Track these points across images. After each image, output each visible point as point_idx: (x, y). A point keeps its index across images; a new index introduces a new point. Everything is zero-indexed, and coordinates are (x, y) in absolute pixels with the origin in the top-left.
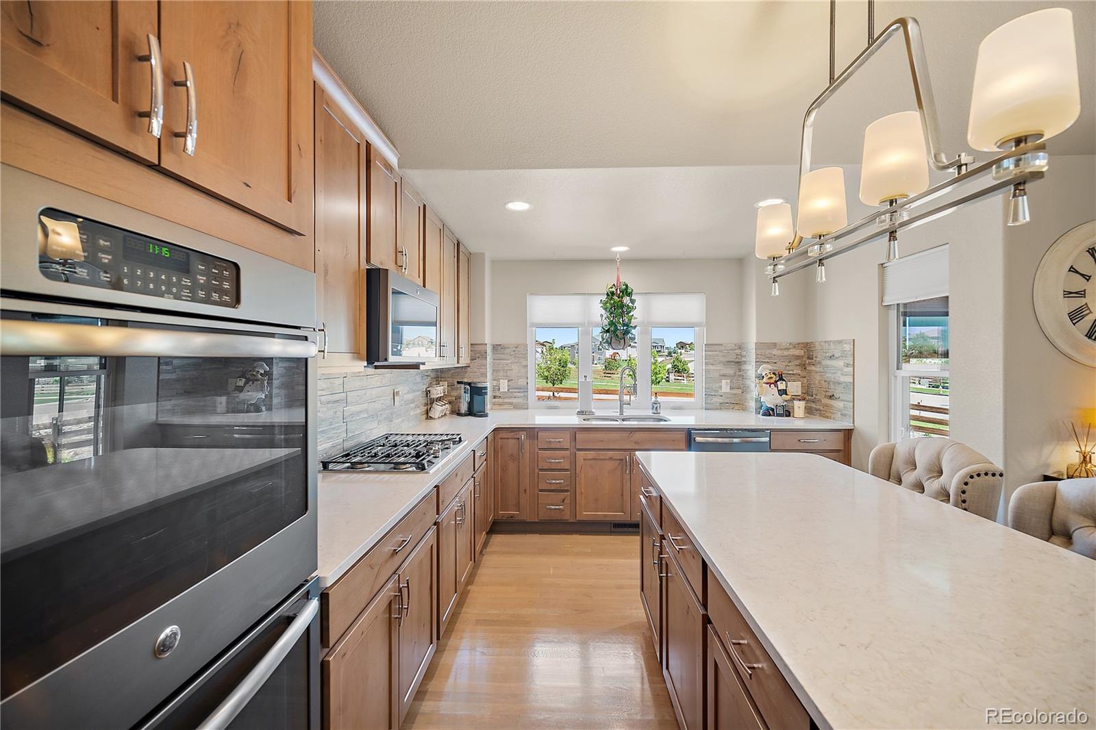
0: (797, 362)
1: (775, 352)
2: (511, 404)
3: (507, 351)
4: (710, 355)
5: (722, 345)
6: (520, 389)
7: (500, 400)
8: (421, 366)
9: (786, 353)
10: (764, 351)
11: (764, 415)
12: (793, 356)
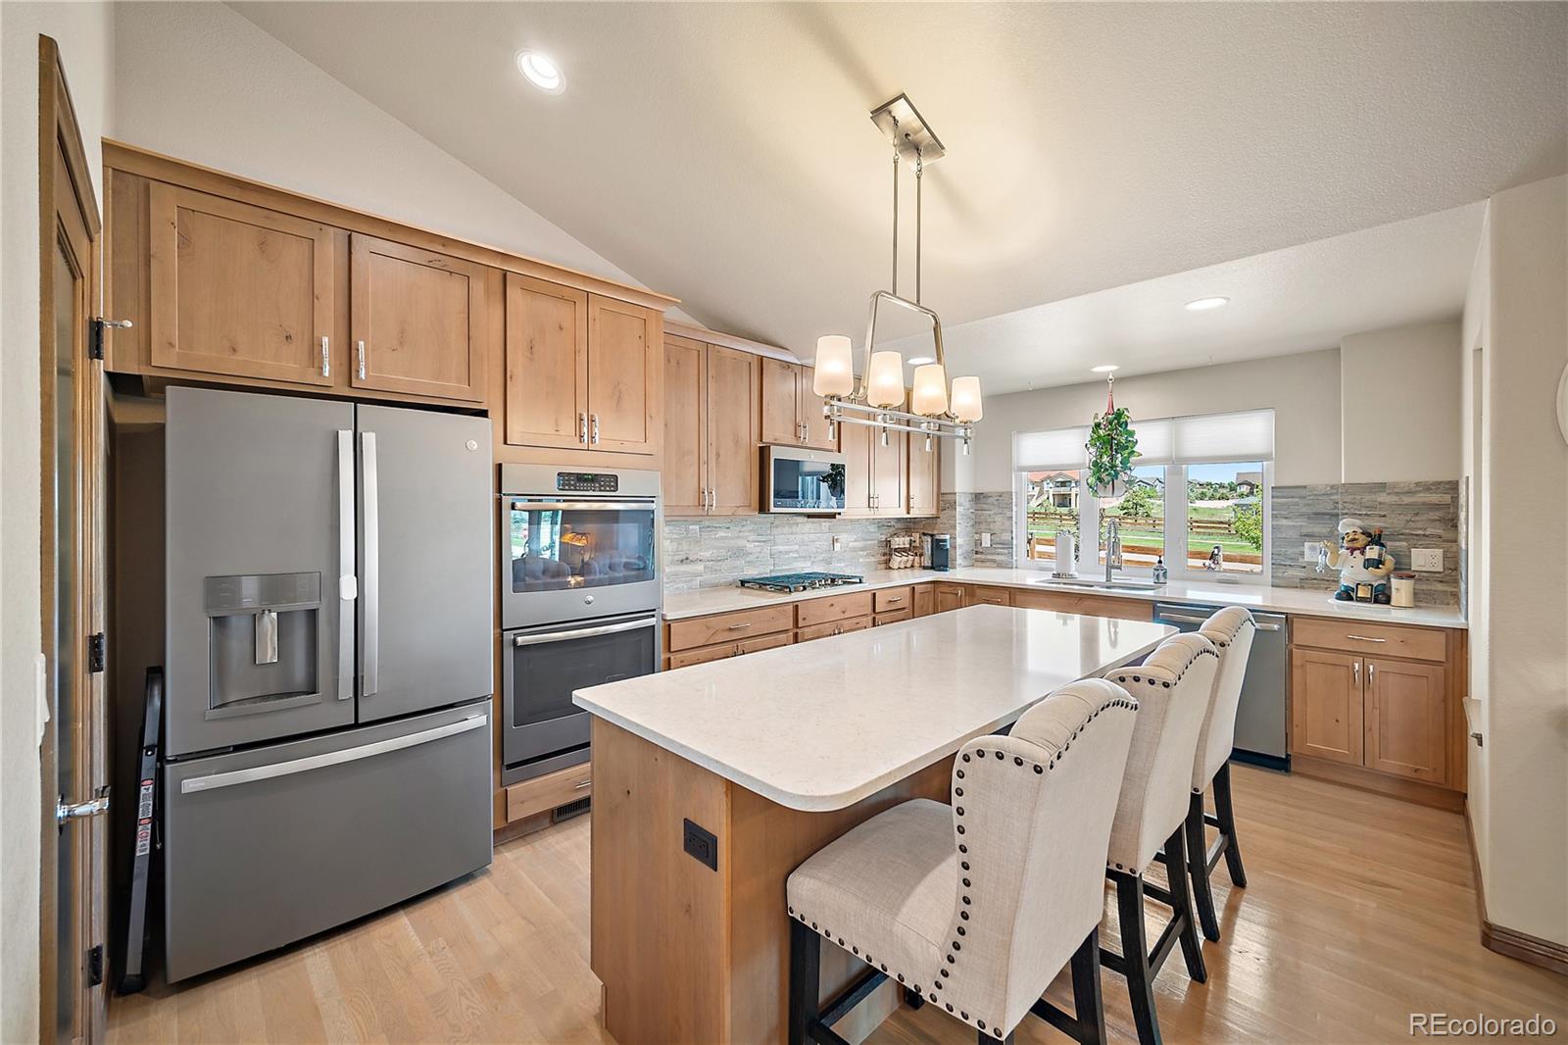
0: (1436, 515)
1: (1383, 498)
2: (994, 561)
3: (990, 500)
4: (1282, 504)
5: (1305, 487)
6: (1004, 544)
7: (983, 557)
8: (837, 516)
9: (1407, 500)
10: (1358, 497)
11: (1339, 597)
12: (1424, 504)
